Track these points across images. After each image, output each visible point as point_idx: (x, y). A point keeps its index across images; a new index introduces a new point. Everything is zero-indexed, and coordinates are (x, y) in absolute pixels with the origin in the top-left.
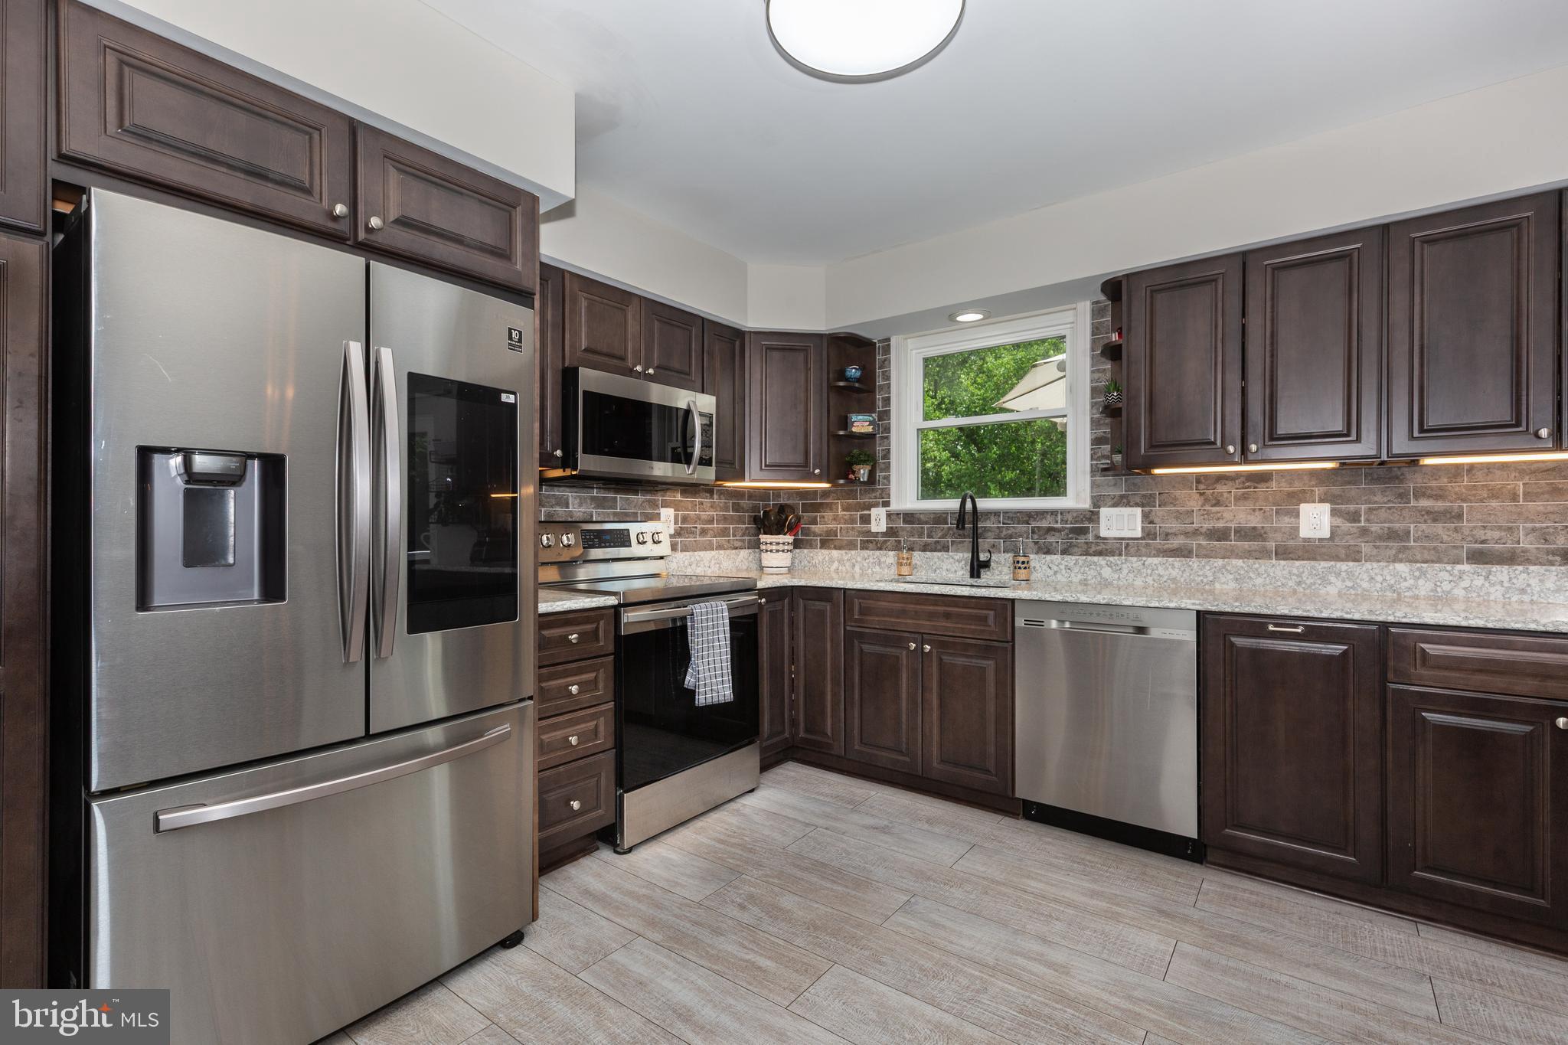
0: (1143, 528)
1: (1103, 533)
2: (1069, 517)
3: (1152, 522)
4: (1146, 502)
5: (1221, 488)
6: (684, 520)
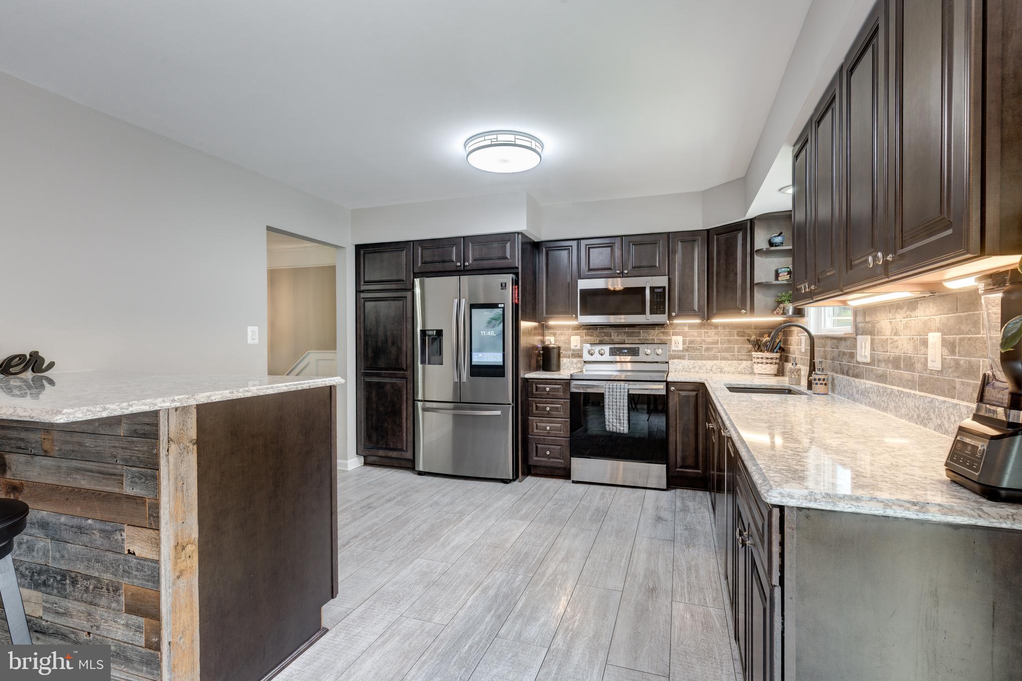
0: (870, 355)
1: (858, 358)
2: (849, 344)
3: (874, 350)
4: (872, 331)
5: (898, 318)
6: (691, 342)
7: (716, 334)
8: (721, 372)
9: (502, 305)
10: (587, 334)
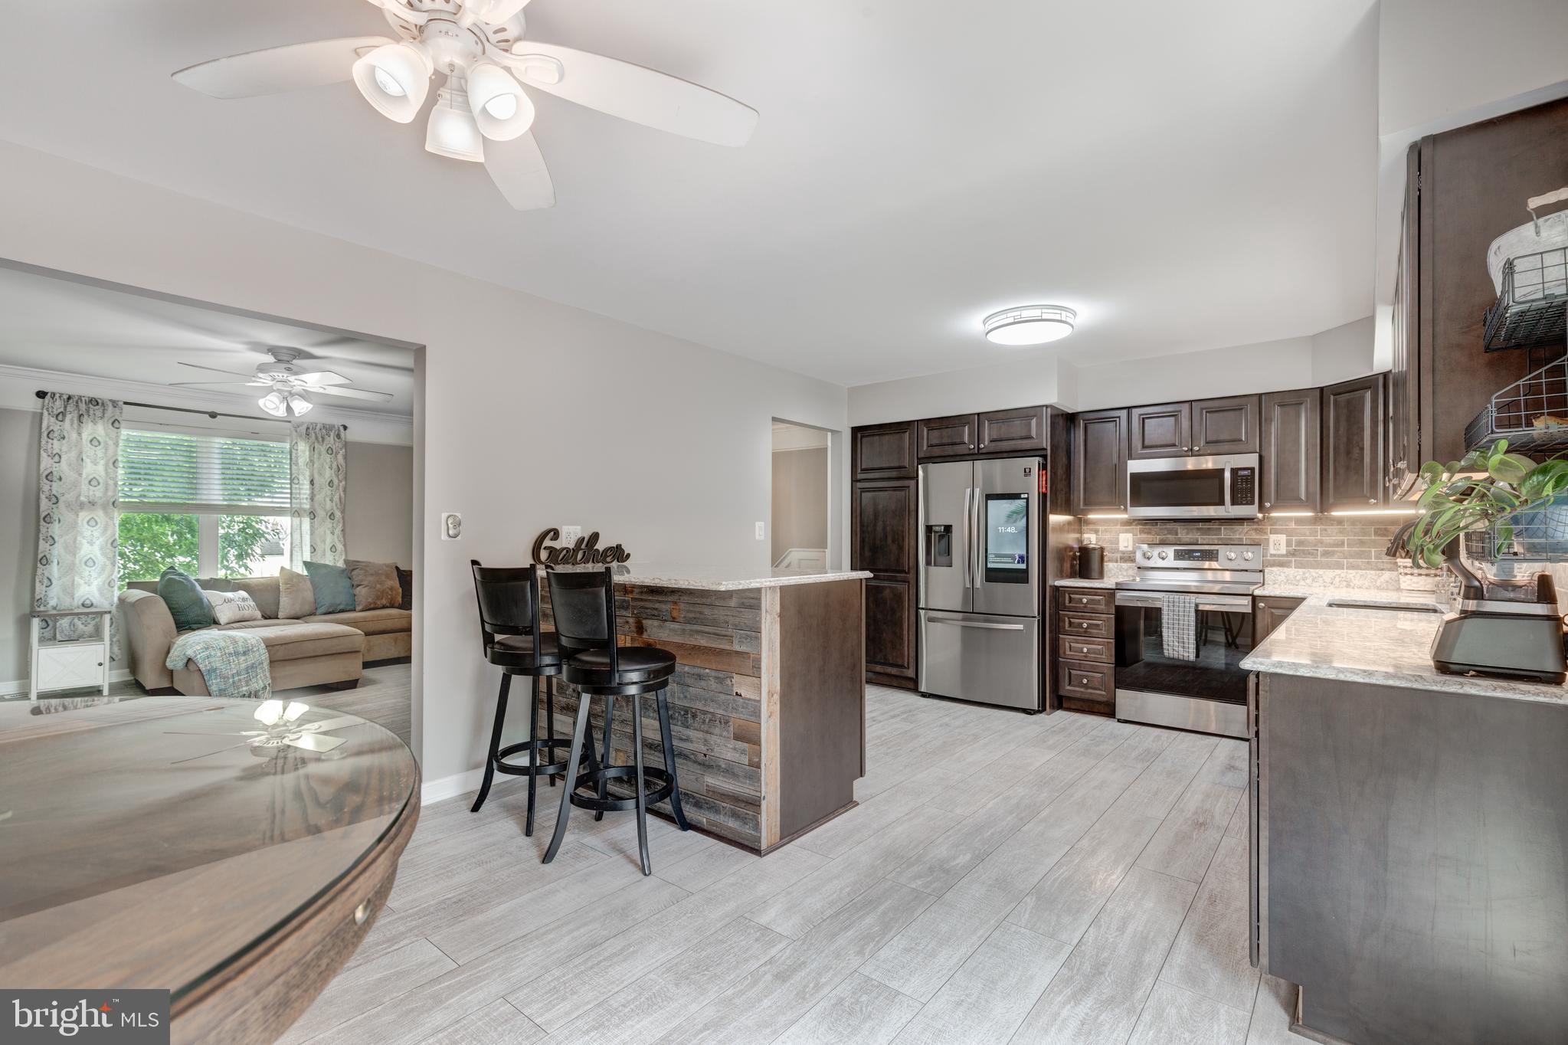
6: (1300, 543)
7: (1340, 532)
8: (1348, 586)
9: (1026, 496)
10: (1142, 532)
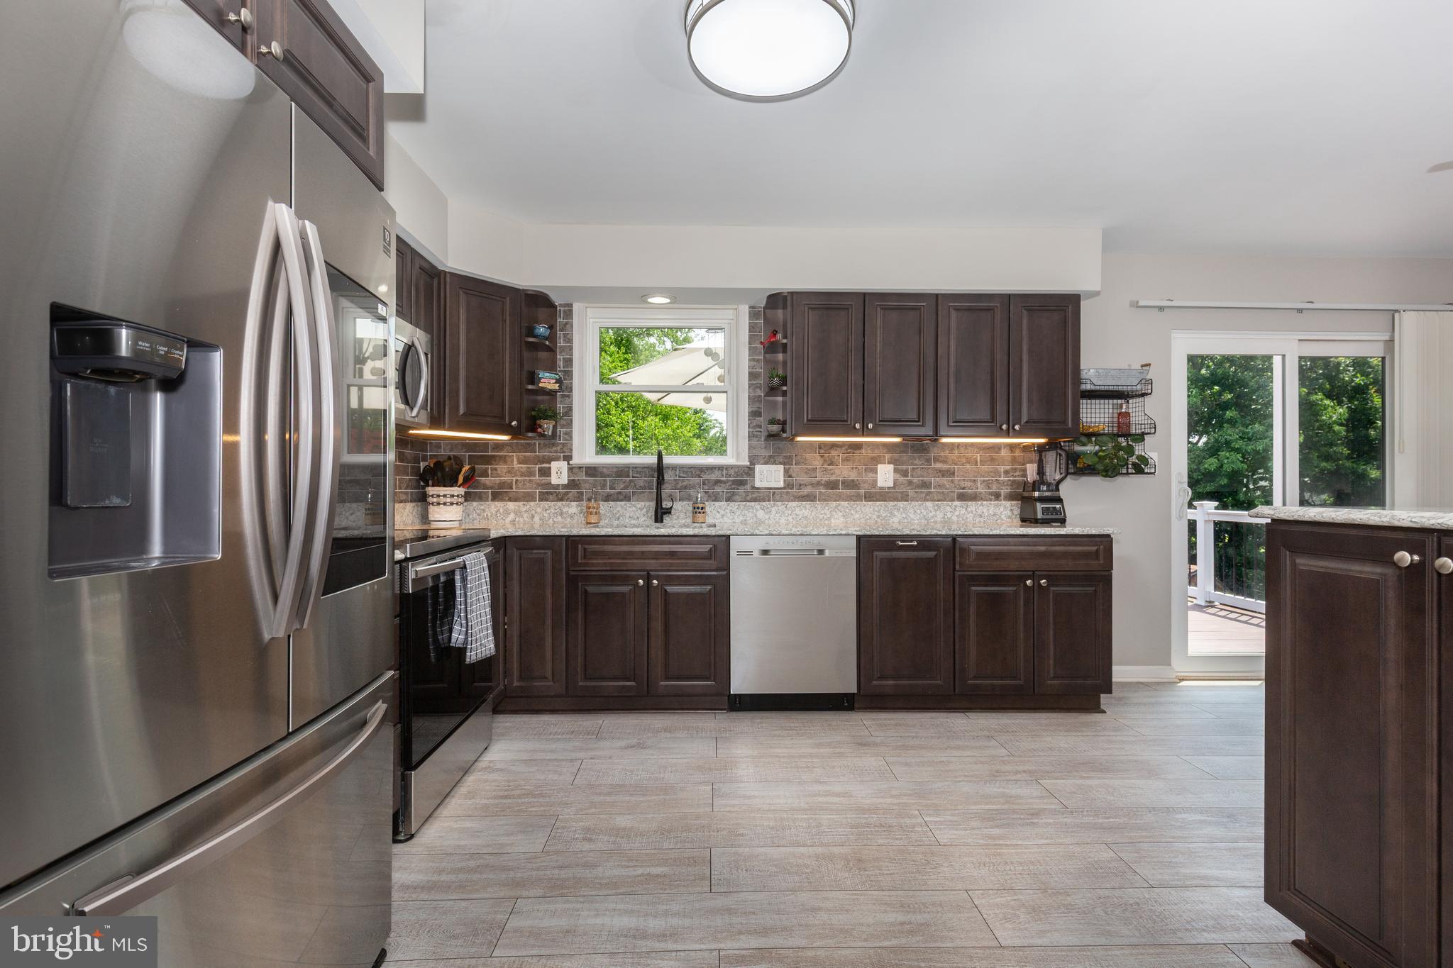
0: (785, 481)
1: (757, 484)
2: (732, 472)
3: (790, 476)
4: (787, 462)
5: (834, 453)
